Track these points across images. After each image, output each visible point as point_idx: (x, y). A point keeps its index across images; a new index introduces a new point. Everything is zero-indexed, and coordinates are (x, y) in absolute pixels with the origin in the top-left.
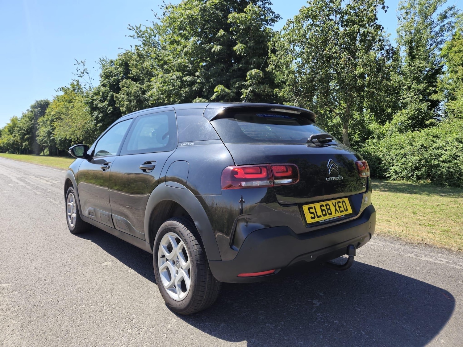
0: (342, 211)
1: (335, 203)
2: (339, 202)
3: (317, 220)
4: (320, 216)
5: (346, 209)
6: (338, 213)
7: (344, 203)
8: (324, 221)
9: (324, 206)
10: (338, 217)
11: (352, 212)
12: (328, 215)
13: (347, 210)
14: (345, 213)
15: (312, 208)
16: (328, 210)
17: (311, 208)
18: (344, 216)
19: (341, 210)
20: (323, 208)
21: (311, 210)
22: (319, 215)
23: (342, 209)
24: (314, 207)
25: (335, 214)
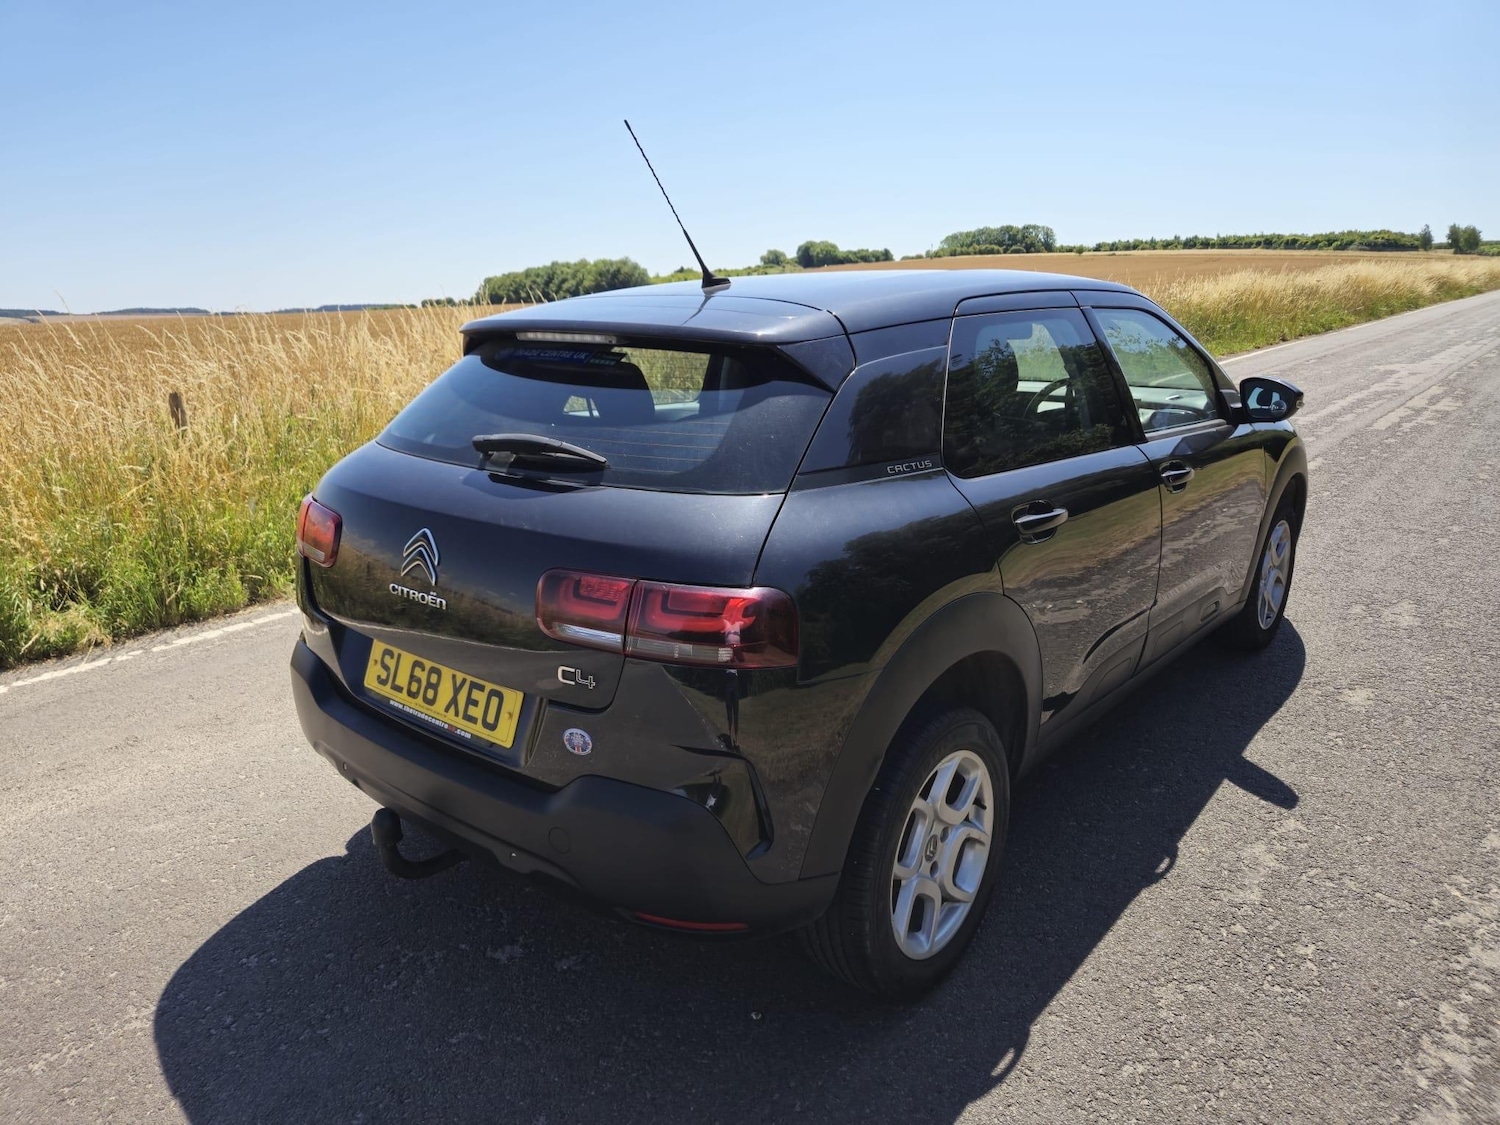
0: (472, 720)
1: (464, 680)
2: (481, 688)
3: (386, 691)
4: (399, 689)
5: (491, 719)
6: (457, 714)
7: (495, 701)
8: (401, 706)
9: (423, 670)
10: (446, 726)
11: (508, 744)
12: (420, 699)
13: (493, 727)
14: (479, 730)
15: (392, 657)
16: (430, 685)
17: (391, 654)
18: (468, 736)
19: (470, 713)
20: (418, 672)
21: (387, 659)
22: (398, 682)
23: (476, 712)
24: (399, 655)
25: (442, 712)
